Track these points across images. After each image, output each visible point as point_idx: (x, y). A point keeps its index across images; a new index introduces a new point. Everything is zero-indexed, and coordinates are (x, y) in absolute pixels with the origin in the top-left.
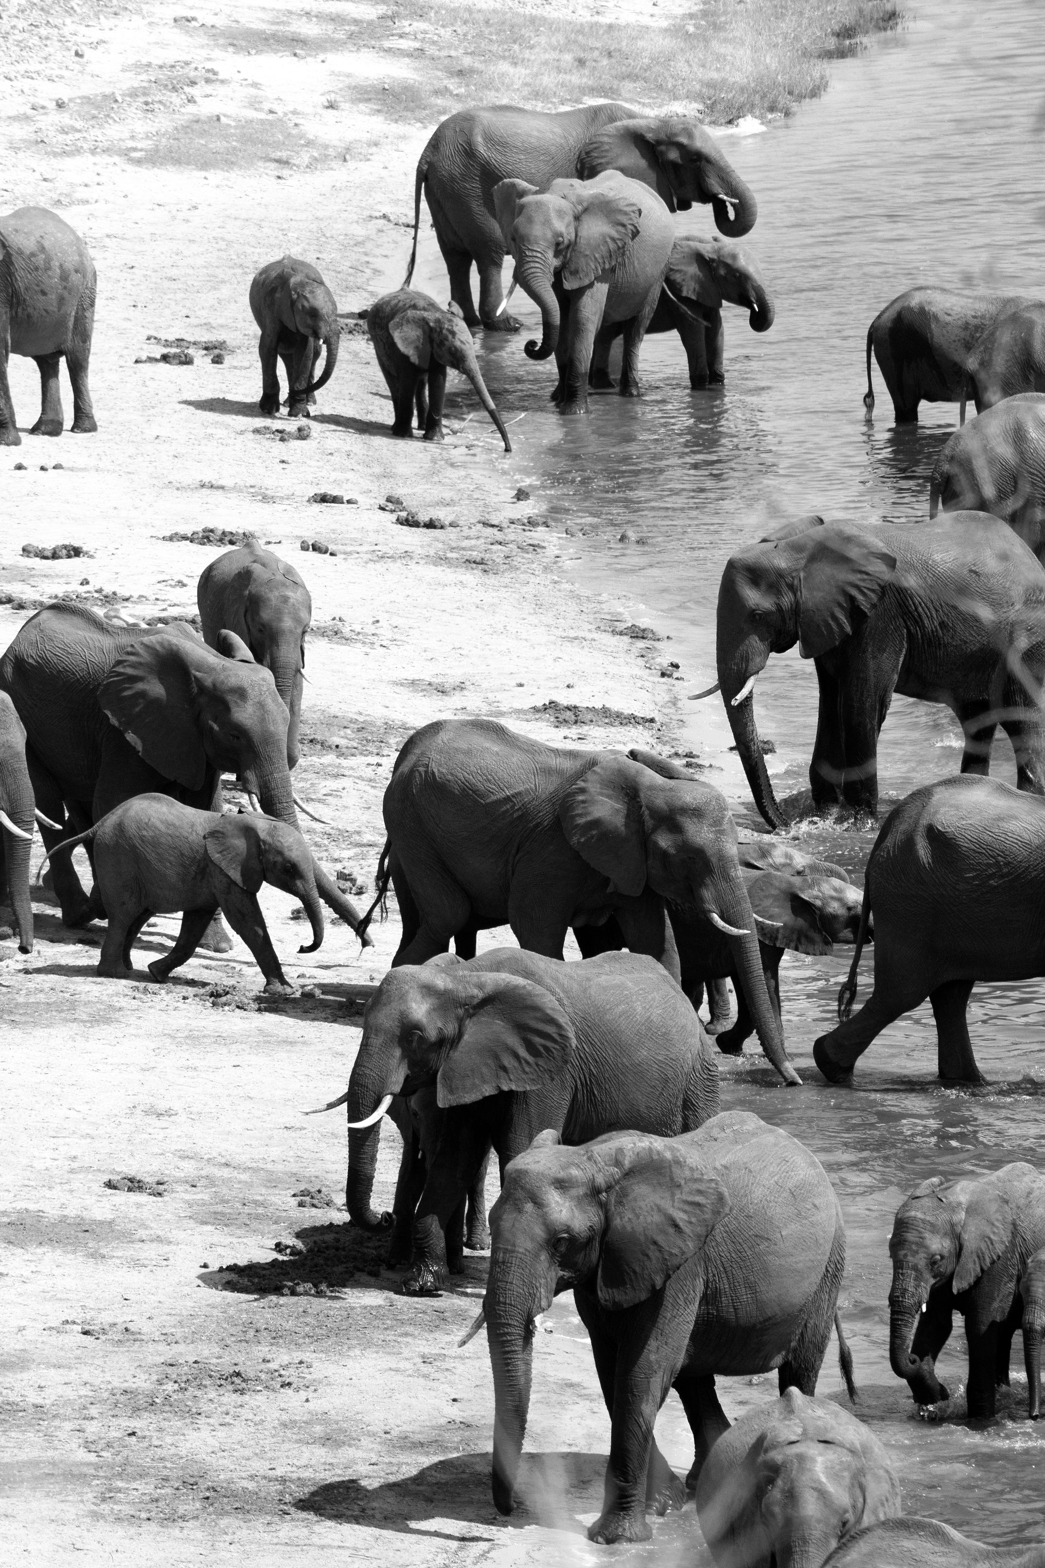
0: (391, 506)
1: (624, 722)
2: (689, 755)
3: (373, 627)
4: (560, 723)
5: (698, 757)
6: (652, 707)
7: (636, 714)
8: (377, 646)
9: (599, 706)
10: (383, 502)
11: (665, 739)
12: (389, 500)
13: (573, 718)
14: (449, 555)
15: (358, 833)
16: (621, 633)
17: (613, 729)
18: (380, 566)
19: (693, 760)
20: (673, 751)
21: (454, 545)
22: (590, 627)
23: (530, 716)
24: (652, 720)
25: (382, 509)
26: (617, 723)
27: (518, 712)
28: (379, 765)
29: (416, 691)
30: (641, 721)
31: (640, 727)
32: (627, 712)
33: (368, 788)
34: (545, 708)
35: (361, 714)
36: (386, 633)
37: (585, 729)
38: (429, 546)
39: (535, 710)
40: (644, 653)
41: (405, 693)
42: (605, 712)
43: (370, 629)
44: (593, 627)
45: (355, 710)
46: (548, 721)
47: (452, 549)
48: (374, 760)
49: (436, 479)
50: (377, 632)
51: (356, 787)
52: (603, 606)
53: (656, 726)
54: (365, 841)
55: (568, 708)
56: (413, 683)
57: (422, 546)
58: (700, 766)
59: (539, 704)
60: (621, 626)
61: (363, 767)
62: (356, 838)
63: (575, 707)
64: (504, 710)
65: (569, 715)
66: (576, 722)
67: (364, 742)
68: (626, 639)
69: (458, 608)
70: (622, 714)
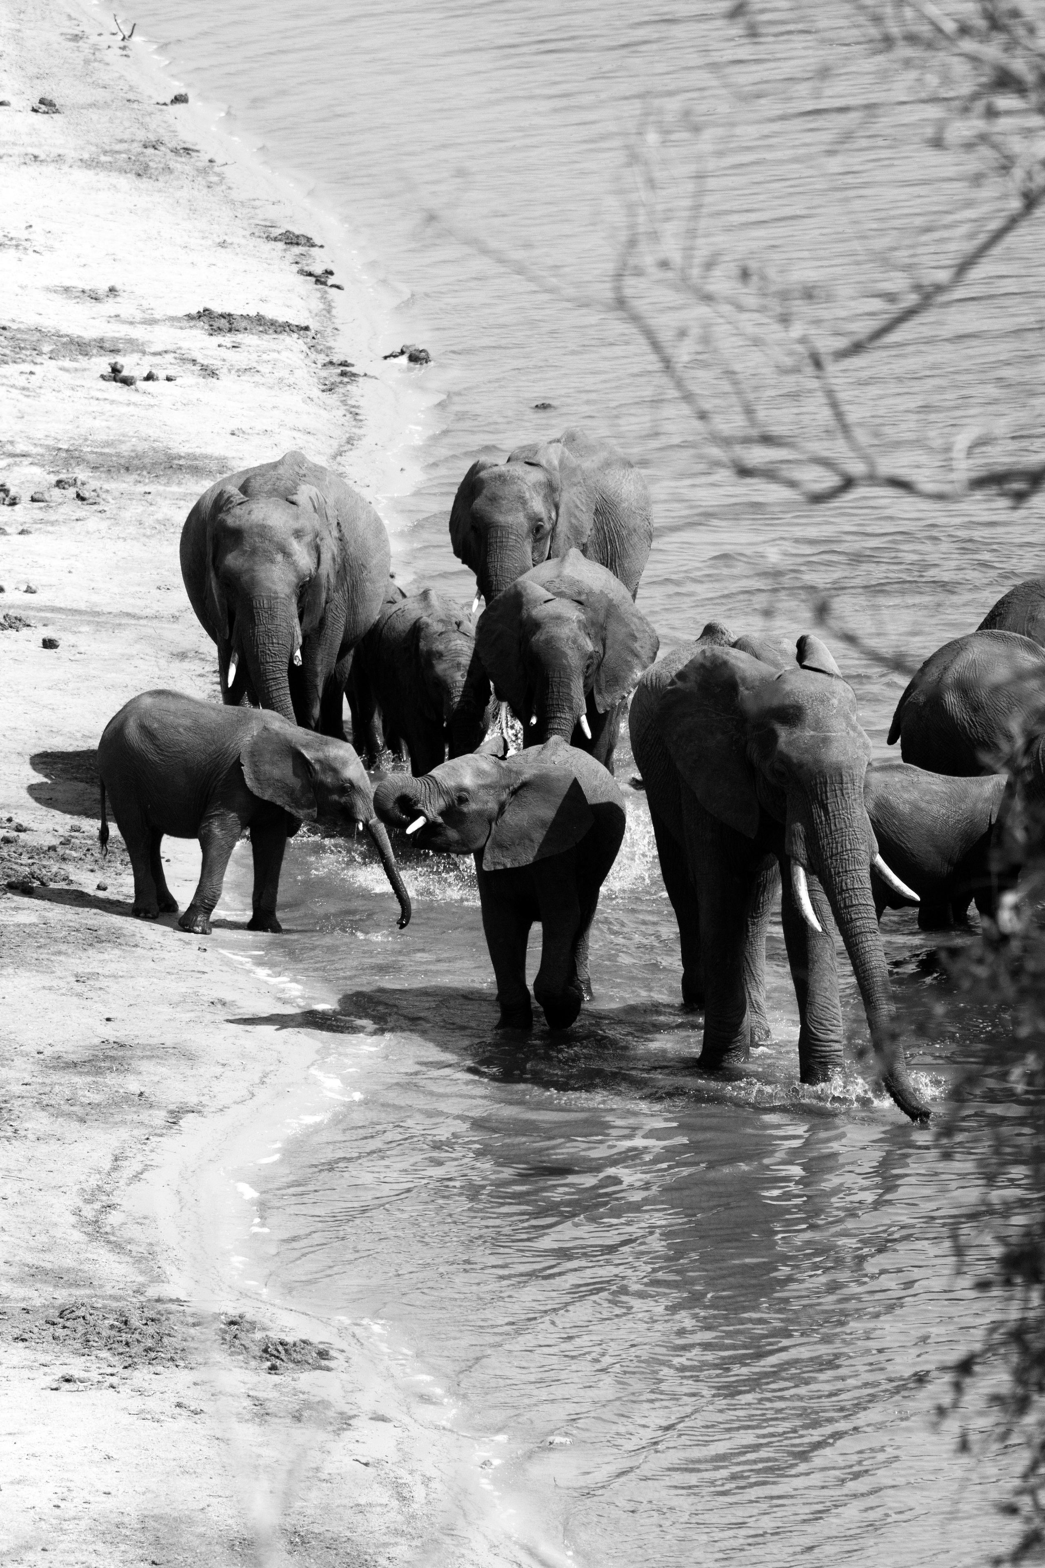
0: (43, 108)
1: (279, 330)
2: (344, 364)
3: (27, 232)
4: (215, 330)
5: (353, 365)
6: (307, 314)
7: (291, 322)
8: (30, 252)
9: (253, 313)
10: (36, 105)
11: (320, 347)
12: (42, 101)
13: (227, 325)
14: (103, 158)
15: (12, 442)
16: (275, 239)
17: (266, 337)
18: (33, 169)
19: (348, 369)
20: (328, 359)
21: (108, 148)
22: (245, 233)
23: (185, 324)
24: (307, 328)
25: (35, 110)
26: (271, 331)
27: (173, 319)
28: (32, 373)
29: (70, 298)
30: (295, 329)
31: (295, 336)
32: (281, 319)
33: (21, 397)
34: (199, 316)
35: (14, 321)
36: (38, 238)
37: (239, 337)
38: (83, 149)
39: (190, 317)
40: (298, 260)
41: (59, 300)
42: (259, 320)
43: (24, 234)
44: (247, 233)
45: (9, 317)
46: (203, 328)
47: (105, 152)
48: (27, 367)
49: (90, 80)
50: (30, 237)
51: (10, 396)
52: (258, 211)
53: (311, 334)
54: (18, 451)
55: (222, 316)
56: (67, 290)
57: (75, 149)
58: (354, 375)
59: (194, 312)
60: (276, 232)
61: (16, 375)
62: (9, 448)
63: (230, 315)
64: (158, 317)
65: (223, 323)
66: (230, 330)
67: (17, 350)
68: (280, 245)
69: (112, 213)
70: (276, 321)
